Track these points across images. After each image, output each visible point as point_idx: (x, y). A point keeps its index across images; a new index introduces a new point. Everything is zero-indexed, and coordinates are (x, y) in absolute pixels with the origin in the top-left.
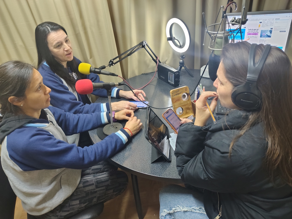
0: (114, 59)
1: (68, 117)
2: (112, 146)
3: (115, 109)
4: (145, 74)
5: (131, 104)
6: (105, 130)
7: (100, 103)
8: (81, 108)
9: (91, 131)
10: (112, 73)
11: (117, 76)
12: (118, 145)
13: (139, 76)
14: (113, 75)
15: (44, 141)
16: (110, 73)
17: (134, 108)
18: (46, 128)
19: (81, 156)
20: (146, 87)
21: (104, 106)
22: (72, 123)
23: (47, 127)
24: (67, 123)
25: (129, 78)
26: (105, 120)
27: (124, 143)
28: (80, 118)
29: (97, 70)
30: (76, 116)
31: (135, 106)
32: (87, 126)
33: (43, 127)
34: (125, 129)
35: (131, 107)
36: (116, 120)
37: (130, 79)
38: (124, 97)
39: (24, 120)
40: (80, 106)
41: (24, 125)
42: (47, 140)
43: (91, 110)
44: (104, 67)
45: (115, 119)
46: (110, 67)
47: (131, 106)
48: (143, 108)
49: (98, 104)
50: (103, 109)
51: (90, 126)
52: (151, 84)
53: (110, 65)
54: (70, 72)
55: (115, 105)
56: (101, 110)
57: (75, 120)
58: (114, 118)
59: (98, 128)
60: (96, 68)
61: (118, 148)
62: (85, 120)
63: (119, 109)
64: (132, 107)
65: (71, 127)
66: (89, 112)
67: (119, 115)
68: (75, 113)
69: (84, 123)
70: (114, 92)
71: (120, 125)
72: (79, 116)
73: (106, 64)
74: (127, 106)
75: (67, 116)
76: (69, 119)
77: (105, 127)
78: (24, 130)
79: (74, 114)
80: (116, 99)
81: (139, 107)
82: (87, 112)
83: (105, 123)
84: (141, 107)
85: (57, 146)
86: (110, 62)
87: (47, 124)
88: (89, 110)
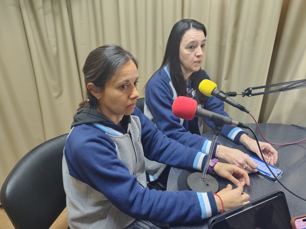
0: (254, 89)
1: (157, 137)
2: (181, 209)
3: (222, 156)
4: (297, 126)
5: (248, 161)
6: (192, 178)
7: (206, 138)
8: (178, 134)
9: (174, 168)
10: (242, 106)
11: (248, 112)
12: (191, 215)
13: (286, 125)
14: (242, 109)
15: (99, 153)
16: (239, 105)
17: (251, 169)
18: (116, 138)
19: (131, 198)
20: (289, 146)
21: (208, 144)
22: (158, 147)
23: (118, 138)
24: (153, 144)
25: (268, 122)
26: (198, 163)
27: (203, 216)
28: (170, 145)
29: (221, 94)
30: (168, 140)
31: (254, 167)
32: (173, 159)
33: (112, 136)
34: (215, 196)
35: (246, 166)
36: (214, 173)
37: (270, 124)
38: (245, 145)
39: (96, 117)
40: (179, 131)
41: (93, 123)
42: (103, 154)
43: (189, 142)
44: (234, 95)
45: (213, 171)
46: (243, 96)
47: (247, 164)
48: (267, 177)
49: (203, 139)
50: (206, 148)
51: (176, 162)
52: (300, 145)
53: (244, 94)
54: (189, 88)
55: (223, 150)
56: (202, 147)
57: (163, 144)
58: (212, 167)
59: (185, 171)
60: (221, 92)
61: (188, 219)
62: (174, 150)
63: (227, 158)
64: (249, 167)
65: (154, 151)
66: (186, 143)
67: (222, 169)
68: (169, 136)
69: (172, 154)
70: (234, 133)
71: (214, 184)
72: (170, 142)
73: (239, 91)
74: (241, 161)
75: (157, 135)
76: (158, 140)
77: (193, 174)
78: (89, 129)
79: (167, 137)
80: (233, 143)
81: (261, 172)
82: (183, 143)
83: (197, 169)
84: (265, 174)
85: (110, 168)
86: (246, 91)
87: (120, 134)
88: (187, 142)
